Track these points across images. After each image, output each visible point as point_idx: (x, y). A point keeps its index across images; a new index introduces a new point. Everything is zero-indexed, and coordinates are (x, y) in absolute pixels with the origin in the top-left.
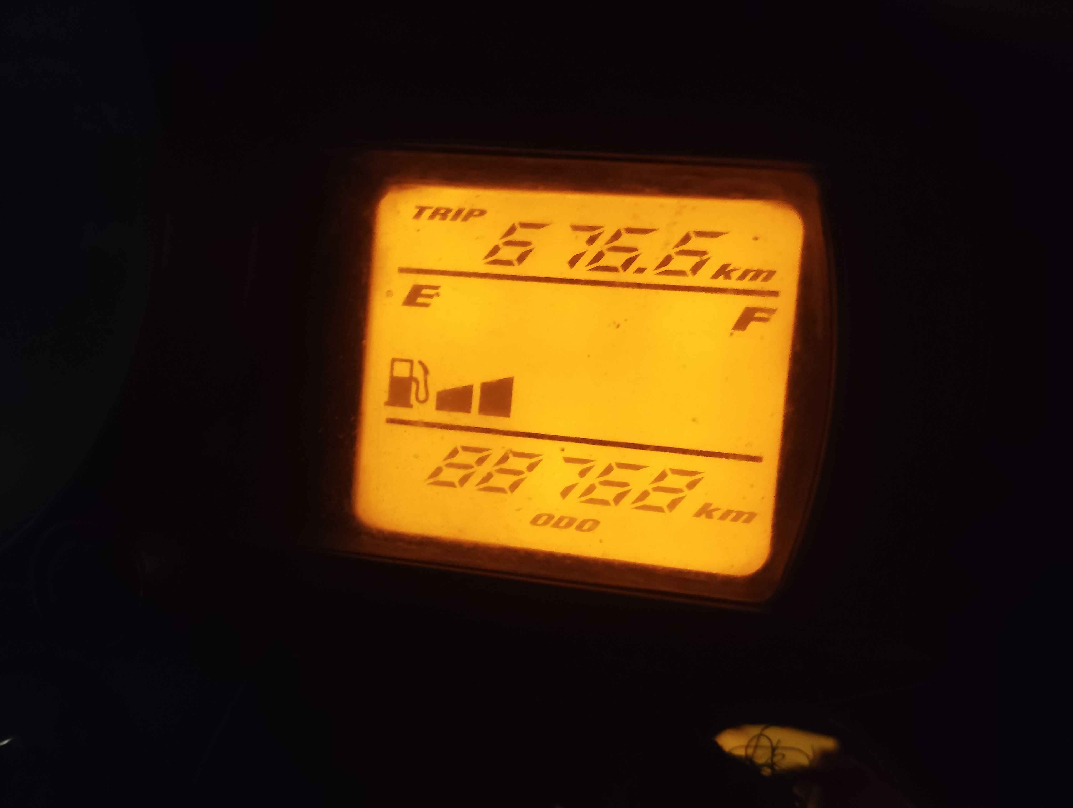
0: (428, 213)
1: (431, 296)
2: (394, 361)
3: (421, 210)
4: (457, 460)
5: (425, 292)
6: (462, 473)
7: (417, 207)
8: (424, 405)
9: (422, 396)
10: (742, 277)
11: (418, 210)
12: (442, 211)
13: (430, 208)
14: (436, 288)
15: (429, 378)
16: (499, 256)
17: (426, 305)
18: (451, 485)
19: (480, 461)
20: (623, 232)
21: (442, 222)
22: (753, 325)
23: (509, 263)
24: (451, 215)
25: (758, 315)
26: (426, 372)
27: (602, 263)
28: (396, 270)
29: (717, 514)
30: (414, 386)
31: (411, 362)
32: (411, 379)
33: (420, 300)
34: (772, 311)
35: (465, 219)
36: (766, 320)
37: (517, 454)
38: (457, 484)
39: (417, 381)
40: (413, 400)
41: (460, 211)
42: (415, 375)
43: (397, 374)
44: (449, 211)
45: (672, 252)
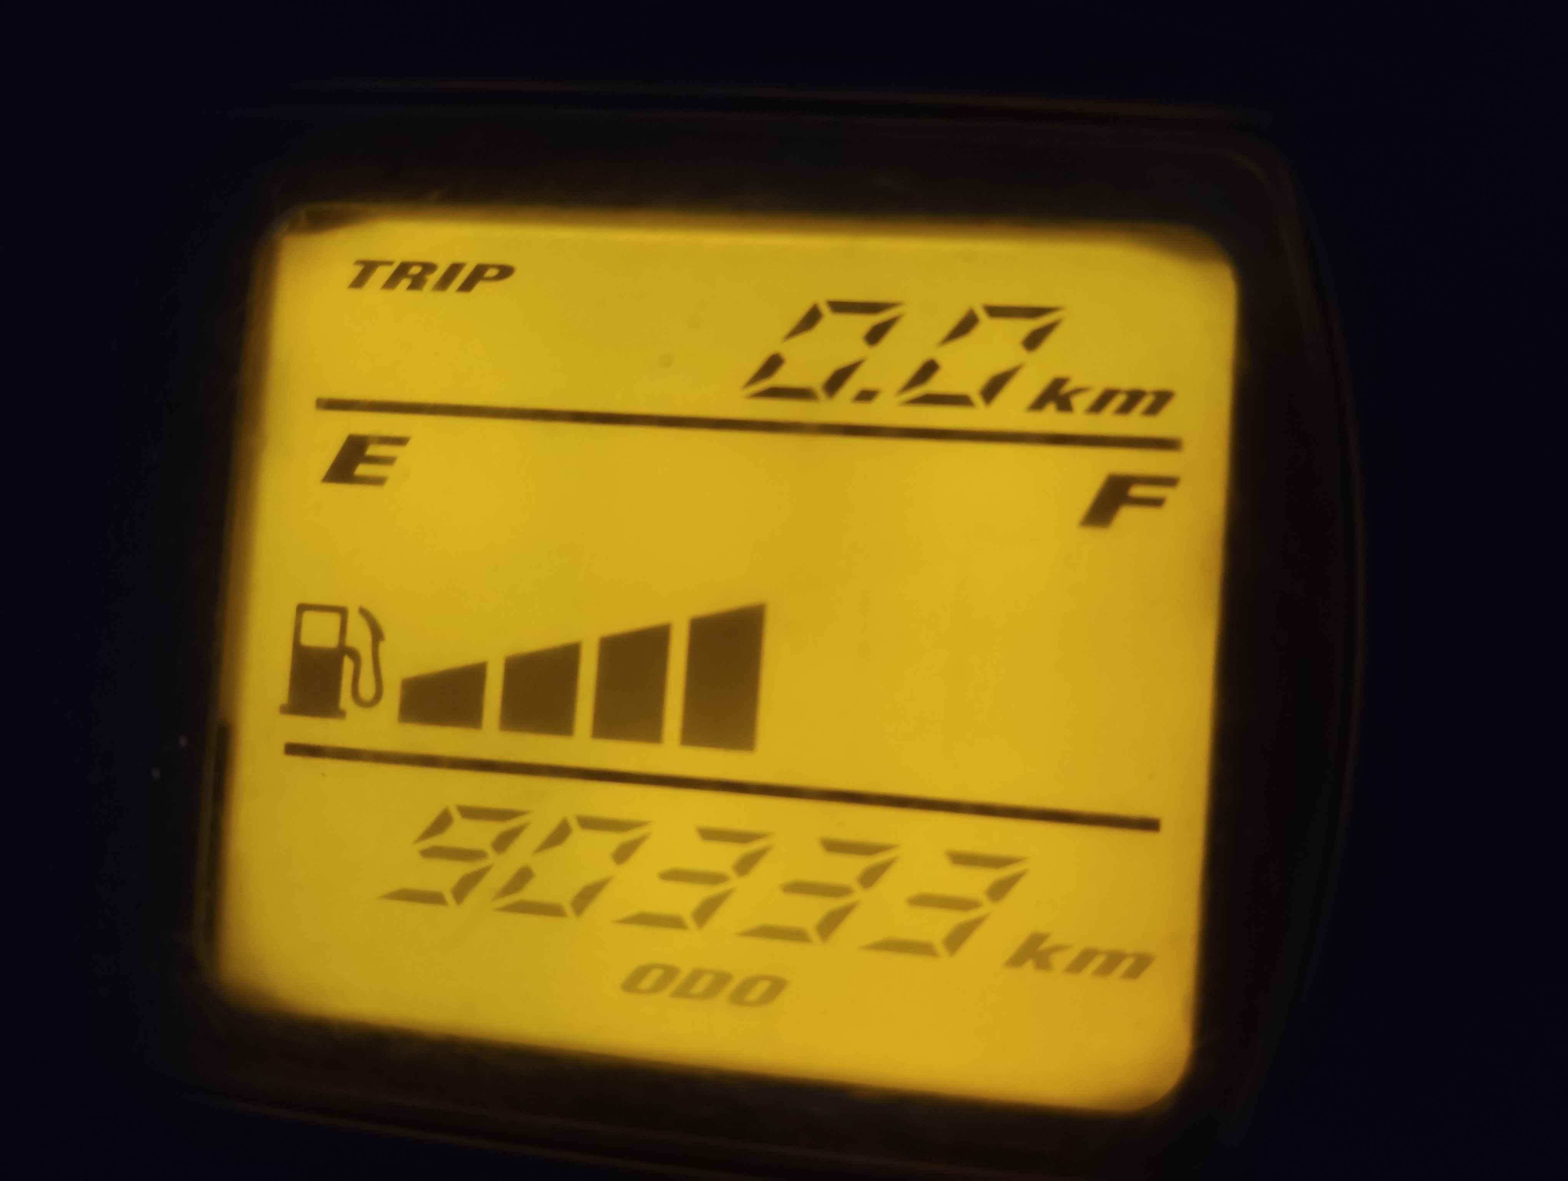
0: (383, 274)
1: (388, 461)
2: (302, 608)
3: (368, 268)
5: (373, 450)
7: (358, 262)
8: (373, 711)
9: (367, 690)
10: (1099, 406)
11: (359, 269)
12: (415, 270)
13: (389, 263)
14: (400, 441)
15: (384, 648)
17: (378, 481)
18: (434, 899)
19: (503, 843)
20: (825, 309)
21: (414, 294)
22: (1127, 515)
24: (433, 278)
25: (1137, 491)
26: (377, 635)
27: (781, 379)
28: (313, 403)
29: (1061, 960)
30: (348, 667)
31: (343, 612)
32: (342, 650)
33: (362, 470)
34: (1170, 482)
35: (467, 286)
36: (1157, 503)
37: (589, 823)
38: (449, 897)
39: (355, 655)
40: (346, 700)
41: (455, 269)
42: (351, 641)
43: (309, 639)
44: (429, 267)
45: (938, 353)
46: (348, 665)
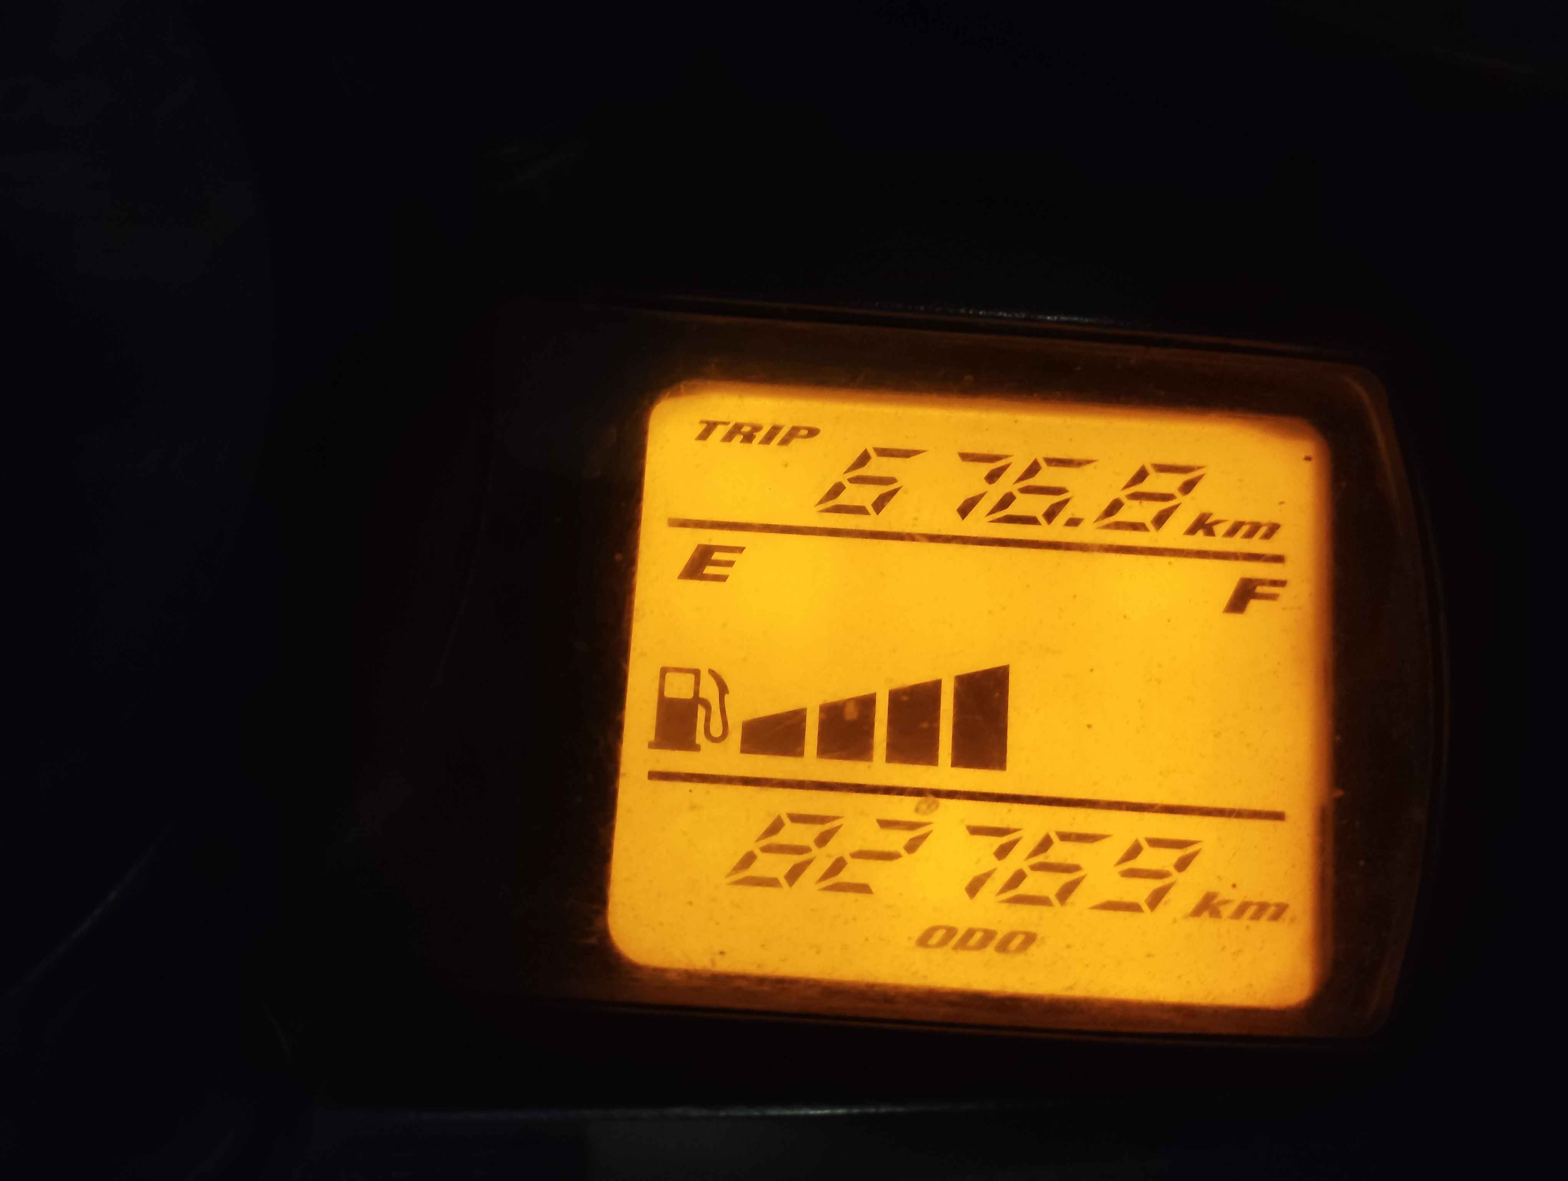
0: (722, 431)
1: (729, 564)
2: (665, 671)
3: (710, 427)
4: (781, 838)
5: (717, 556)
6: (791, 860)
7: (702, 422)
8: (721, 746)
11: (704, 426)
12: (746, 429)
13: (726, 423)
14: (738, 550)
15: (728, 701)
16: (843, 499)
17: (722, 578)
18: (772, 883)
19: (823, 840)
20: (1043, 464)
21: (746, 446)
22: (1254, 605)
23: (860, 510)
24: (760, 436)
25: (1261, 589)
27: (1012, 510)
28: (665, 523)
29: (1227, 910)
31: (696, 673)
33: (709, 570)
34: (1281, 583)
35: (785, 442)
36: (1274, 597)
37: (885, 825)
38: (783, 881)
39: (707, 706)
40: (700, 737)
41: (776, 429)
42: (702, 695)
43: (671, 693)
44: (756, 428)
45: (1122, 495)
46: (701, 712)
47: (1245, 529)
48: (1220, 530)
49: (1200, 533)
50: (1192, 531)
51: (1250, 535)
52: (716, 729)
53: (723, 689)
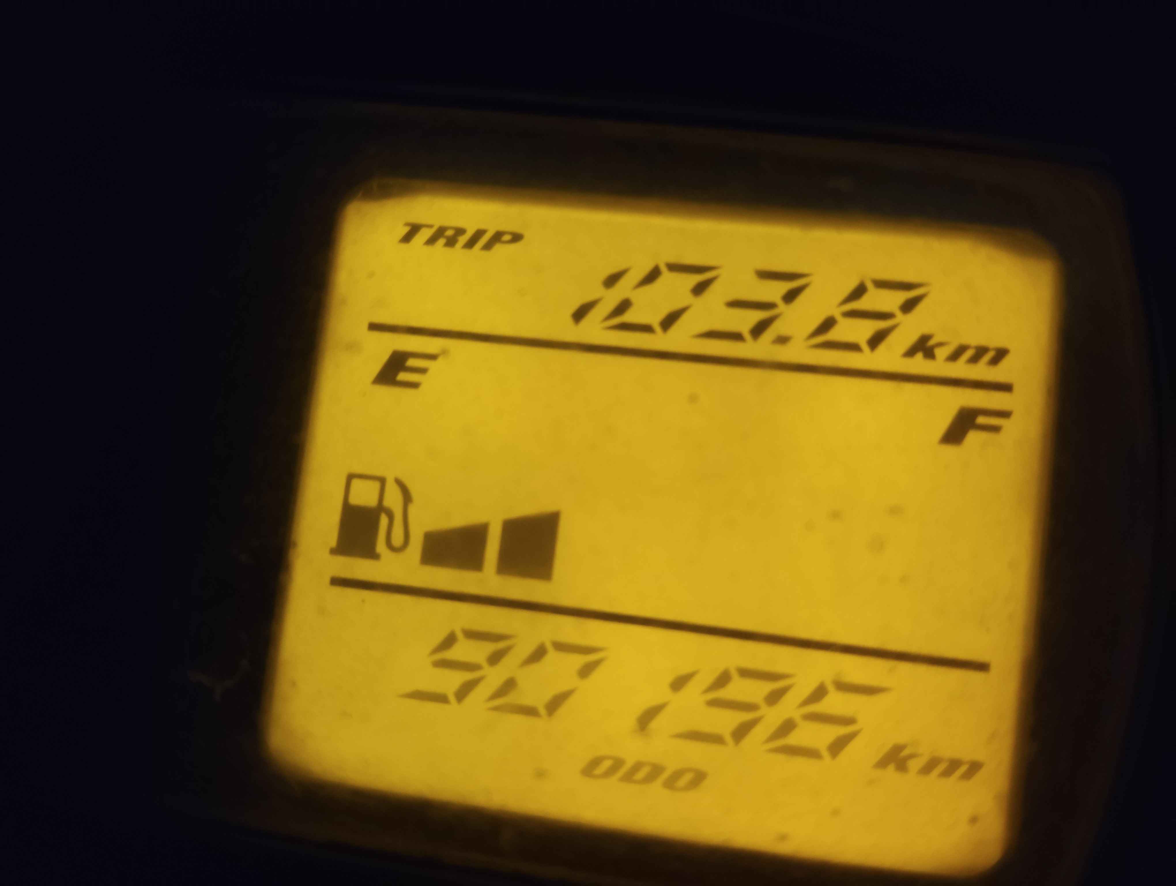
0: (425, 234)
1: (423, 371)
2: (350, 477)
3: (414, 230)
4: (454, 654)
5: (411, 362)
6: (462, 677)
7: (407, 224)
8: (401, 556)
10: (954, 356)
11: (407, 229)
12: (450, 233)
14: (432, 357)
15: (412, 510)
17: (414, 385)
18: (441, 698)
19: (495, 659)
21: (448, 250)
22: (974, 437)
24: (463, 240)
25: (981, 420)
26: (407, 499)
28: (366, 326)
29: (915, 765)
30: (384, 521)
31: (382, 481)
32: (380, 508)
33: (402, 376)
34: (1005, 414)
35: (488, 247)
36: (995, 429)
37: (561, 647)
38: (452, 698)
39: (389, 513)
40: (381, 547)
41: (479, 234)
42: (387, 503)
43: (355, 500)
44: (460, 231)
45: (836, 313)
47: (969, 354)
48: (941, 353)
49: (919, 356)
50: (910, 353)
51: (975, 359)
52: (398, 538)
53: (407, 497)
